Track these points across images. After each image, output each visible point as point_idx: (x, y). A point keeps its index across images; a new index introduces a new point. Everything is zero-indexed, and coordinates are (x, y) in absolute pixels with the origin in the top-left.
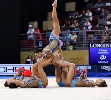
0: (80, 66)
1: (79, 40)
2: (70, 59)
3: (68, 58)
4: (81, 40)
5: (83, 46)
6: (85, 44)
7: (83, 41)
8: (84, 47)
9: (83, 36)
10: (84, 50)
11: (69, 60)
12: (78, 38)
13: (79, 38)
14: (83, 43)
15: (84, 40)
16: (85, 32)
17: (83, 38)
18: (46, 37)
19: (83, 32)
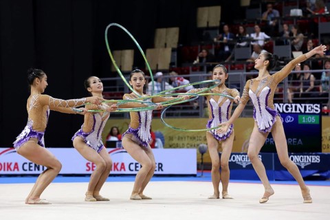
0: (236, 154)
9: (239, 84)
10: (242, 116)
16: (244, 75)
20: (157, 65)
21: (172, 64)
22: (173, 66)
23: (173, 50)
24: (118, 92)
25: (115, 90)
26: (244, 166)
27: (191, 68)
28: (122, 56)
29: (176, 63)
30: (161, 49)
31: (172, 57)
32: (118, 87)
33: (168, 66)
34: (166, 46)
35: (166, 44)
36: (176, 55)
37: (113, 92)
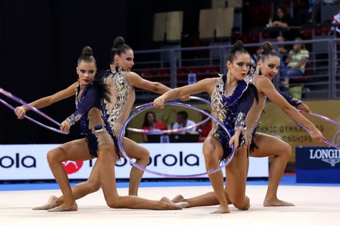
1: (315, 68)
2: (286, 128)
3: (278, 126)
4: (319, 68)
5: (326, 86)
6: (335, 82)
7: (327, 70)
8: (329, 91)
9: (327, 54)
10: (331, 99)
11: (282, 131)
12: (312, 63)
13: (315, 61)
14: (326, 79)
15: (329, 67)
16: (334, 41)
17: (327, 63)
18: (211, 59)
19: (327, 42)
20: (215, 32)
21: (235, 29)
22: (237, 32)
23: (236, 11)
24: (162, 68)
25: (158, 65)
26: (333, 165)
27: (261, 35)
28: (166, 20)
29: (241, 29)
30: (220, 10)
31: (235, 20)
32: (162, 62)
33: (230, 31)
34: (227, 5)
35: (226, 3)
36: (240, 16)
37: (155, 69)
